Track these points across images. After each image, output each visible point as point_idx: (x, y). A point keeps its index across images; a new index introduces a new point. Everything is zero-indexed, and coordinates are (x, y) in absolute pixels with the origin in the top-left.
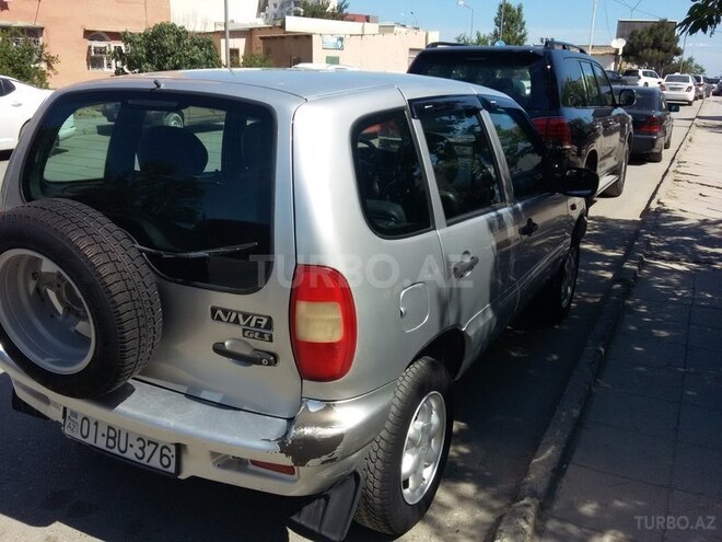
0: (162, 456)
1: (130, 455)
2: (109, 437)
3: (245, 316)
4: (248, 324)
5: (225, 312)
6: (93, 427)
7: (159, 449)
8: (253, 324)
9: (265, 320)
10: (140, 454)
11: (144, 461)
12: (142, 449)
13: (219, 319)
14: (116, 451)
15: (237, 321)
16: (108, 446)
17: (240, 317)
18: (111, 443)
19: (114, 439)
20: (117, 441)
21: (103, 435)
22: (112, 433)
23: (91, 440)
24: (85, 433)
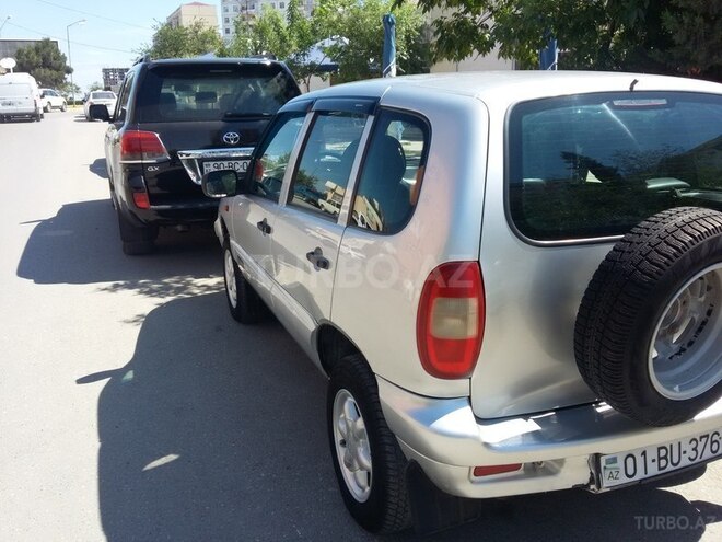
0: (712, 443)
1: (684, 462)
2: (660, 458)
6: (640, 460)
7: (709, 440)
10: (693, 454)
11: (698, 460)
12: (695, 449)
14: (670, 467)
16: (660, 469)
18: (663, 463)
19: (665, 457)
20: (669, 457)
21: (654, 461)
22: (663, 453)
23: (640, 475)
24: (630, 472)
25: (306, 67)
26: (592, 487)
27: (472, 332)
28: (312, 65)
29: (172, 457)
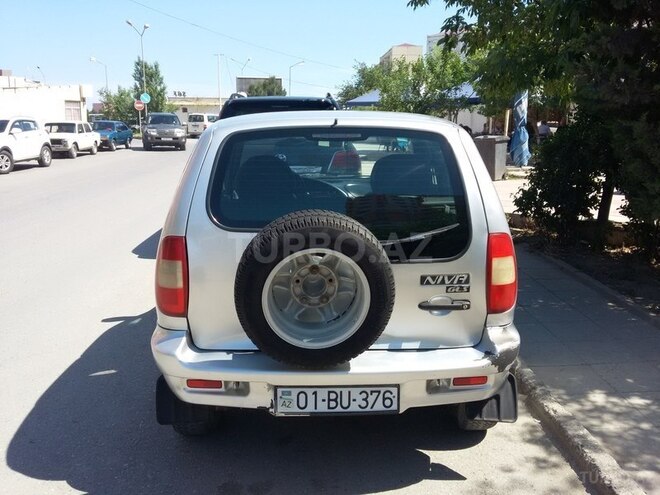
0: (384, 399)
1: (354, 408)
2: (329, 400)
3: (450, 277)
4: (452, 283)
5: (433, 278)
6: (311, 398)
7: (381, 395)
8: (455, 282)
9: (466, 277)
10: (364, 404)
11: (368, 409)
12: (365, 400)
13: (428, 283)
14: (339, 409)
15: (443, 282)
16: (329, 408)
17: (446, 278)
18: (333, 404)
19: (335, 400)
20: (339, 400)
21: (324, 400)
22: (333, 396)
23: (310, 408)
24: (302, 404)
25: (456, 100)
26: (271, 410)
27: (180, 284)
28: (463, 98)
29: (113, 371)
